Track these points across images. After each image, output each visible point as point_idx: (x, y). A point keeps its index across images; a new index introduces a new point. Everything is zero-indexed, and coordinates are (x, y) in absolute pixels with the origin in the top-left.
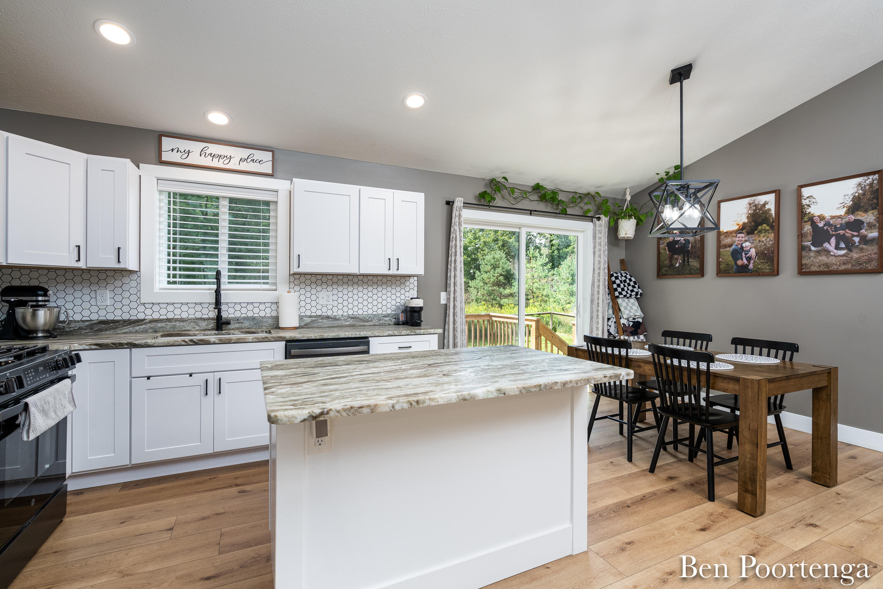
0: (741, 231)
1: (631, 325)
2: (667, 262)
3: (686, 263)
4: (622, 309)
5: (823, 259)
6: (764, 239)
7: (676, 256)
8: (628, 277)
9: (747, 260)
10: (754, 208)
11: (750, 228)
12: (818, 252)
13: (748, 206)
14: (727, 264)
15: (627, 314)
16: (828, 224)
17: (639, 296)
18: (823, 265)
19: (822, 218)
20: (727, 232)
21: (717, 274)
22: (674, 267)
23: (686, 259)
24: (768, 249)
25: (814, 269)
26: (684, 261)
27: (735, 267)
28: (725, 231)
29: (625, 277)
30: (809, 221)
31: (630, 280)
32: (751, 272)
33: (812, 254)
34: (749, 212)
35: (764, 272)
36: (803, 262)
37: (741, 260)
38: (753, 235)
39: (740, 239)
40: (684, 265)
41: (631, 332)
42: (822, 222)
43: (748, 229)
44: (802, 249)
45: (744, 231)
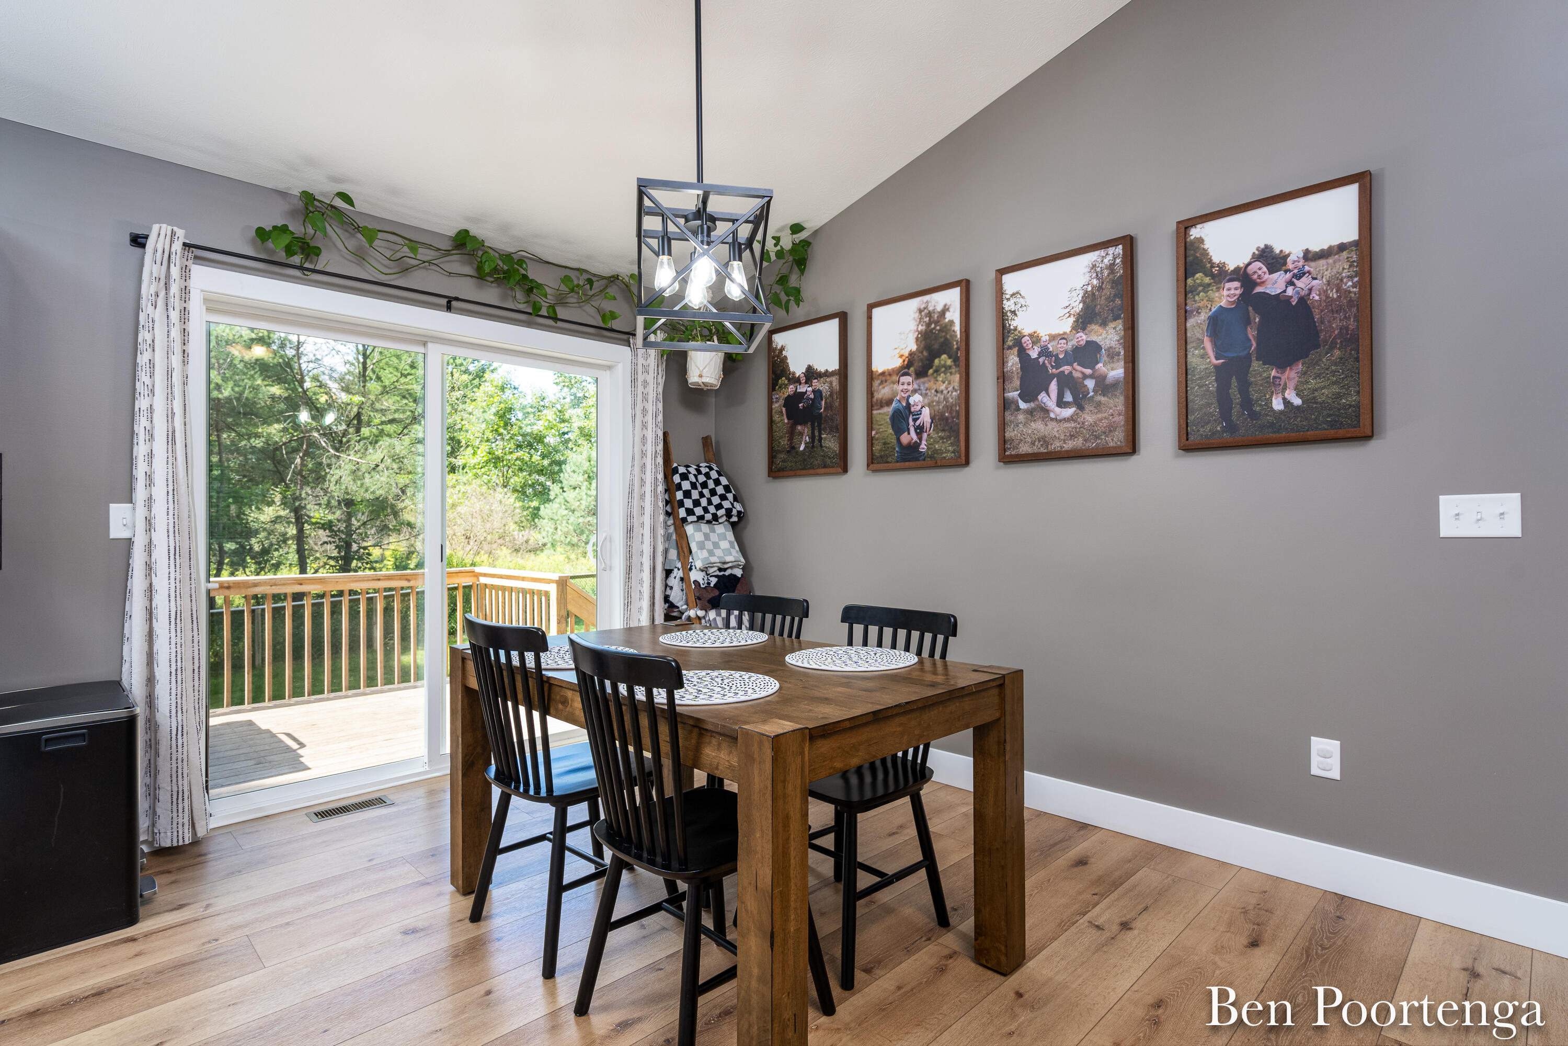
0: (906, 370)
1: (712, 585)
2: (784, 442)
3: (816, 442)
4: (694, 547)
5: (1038, 426)
6: (943, 387)
7: (799, 428)
8: (714, 475)
9: (917, 434)
10: (928, 319)
11: (920, 364)
12: (1030, 412)
13: (917, 314)
14: (884, 444)
15: (703, 560)
16: (1045, 352)
17: (735, 519)
18: (1039, 441)
19: (1035, 338)
20: (883, 374)
21: (868, 465)
22: (797, 452)
23: (817, 433)
24: (949, 408)
25: (1025, 449)
26: (813, 437)
27: (897, 449)
28: (880, 371)
29: (707, 475)
30: (1014, 346)
31: (717, 482)
32: (924, 460)
33: (1021, 417)
34: (919, 329)
35: (945, 458)
36: (1007, 435)
37: (906, 433)
38: (926, 379)
39: (905, 387)
40: (813, 447)
41: (710, 601)
42: (1036, 347)
43: (917, 364)
44: (1005, 405)
45: (912, 369)
